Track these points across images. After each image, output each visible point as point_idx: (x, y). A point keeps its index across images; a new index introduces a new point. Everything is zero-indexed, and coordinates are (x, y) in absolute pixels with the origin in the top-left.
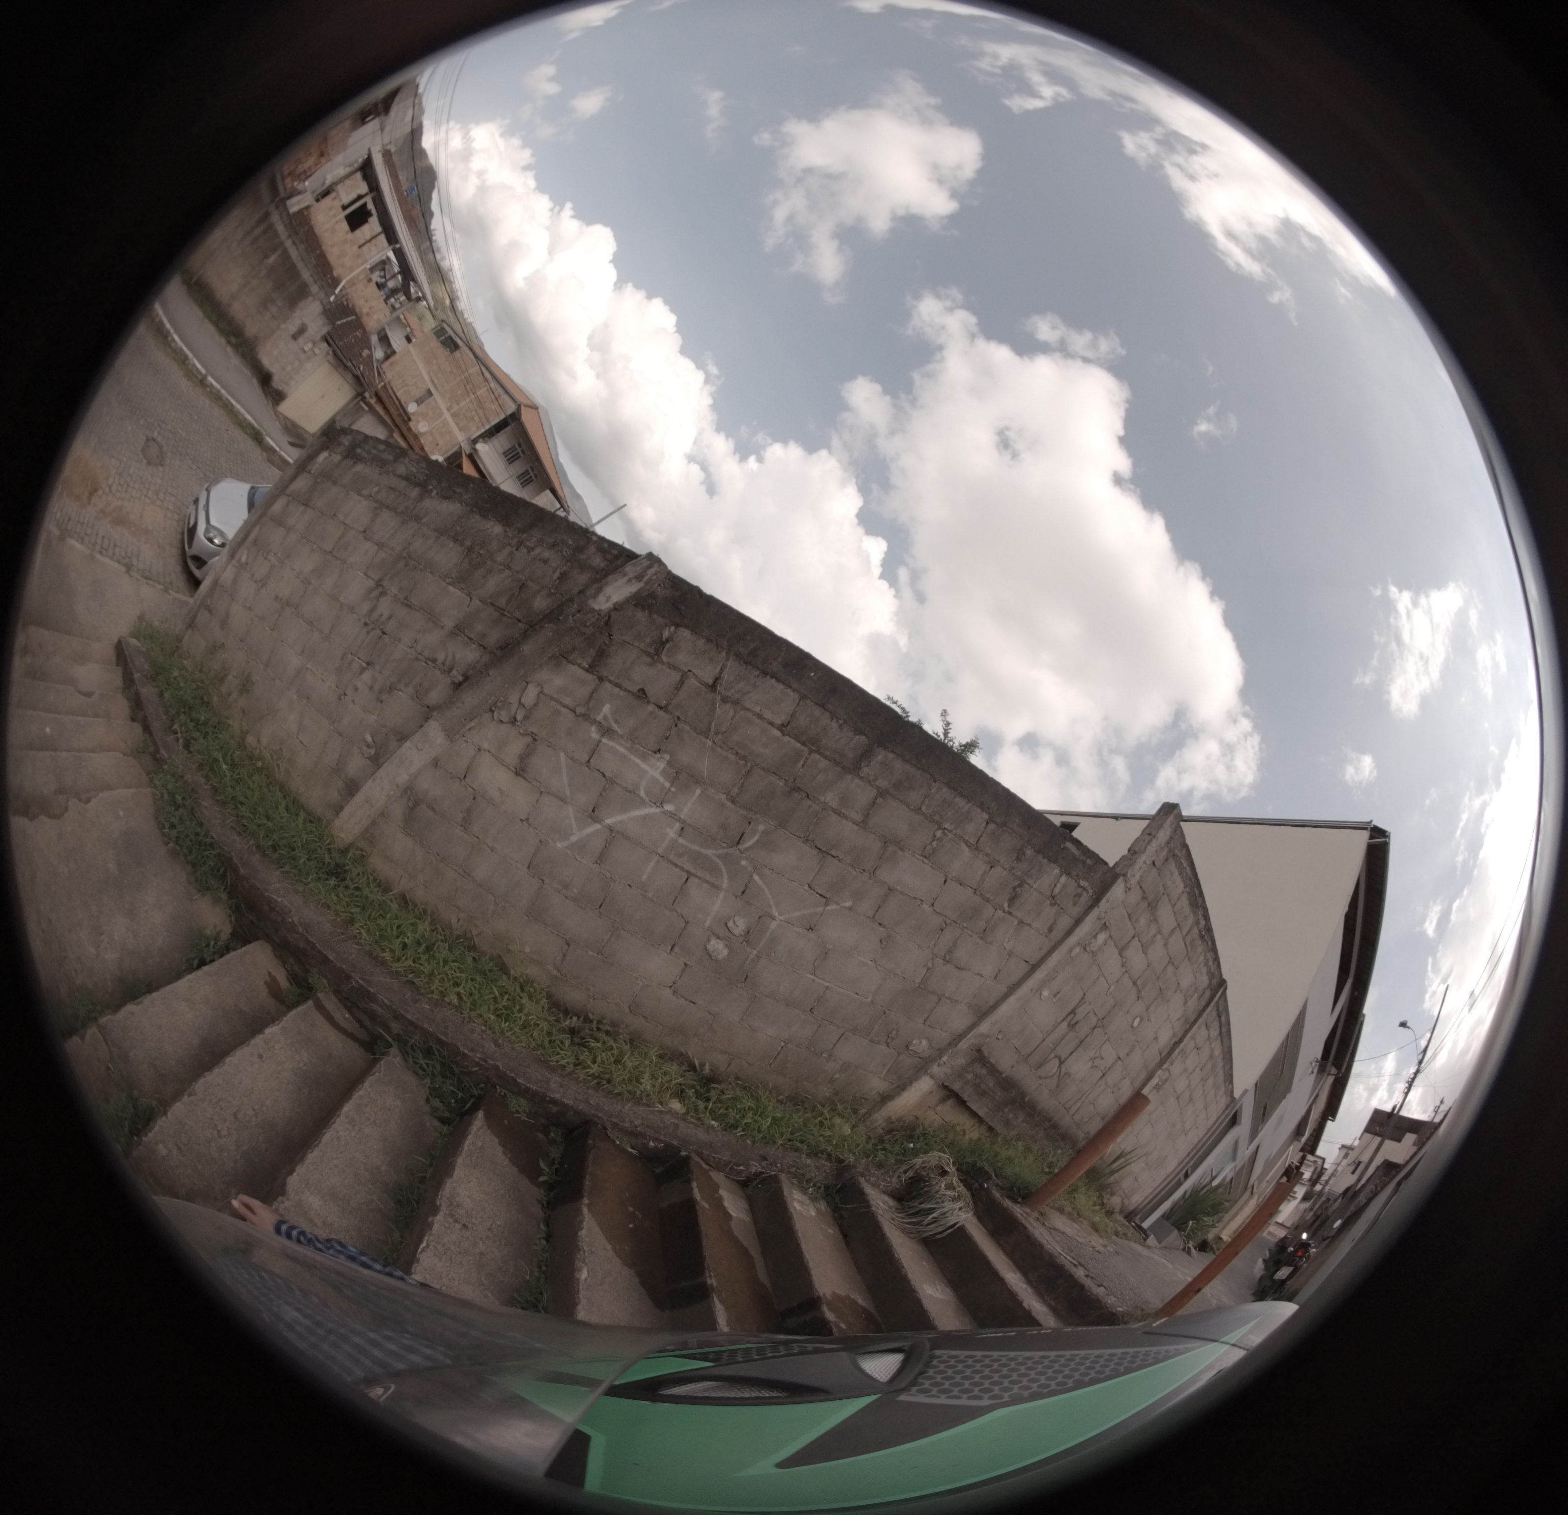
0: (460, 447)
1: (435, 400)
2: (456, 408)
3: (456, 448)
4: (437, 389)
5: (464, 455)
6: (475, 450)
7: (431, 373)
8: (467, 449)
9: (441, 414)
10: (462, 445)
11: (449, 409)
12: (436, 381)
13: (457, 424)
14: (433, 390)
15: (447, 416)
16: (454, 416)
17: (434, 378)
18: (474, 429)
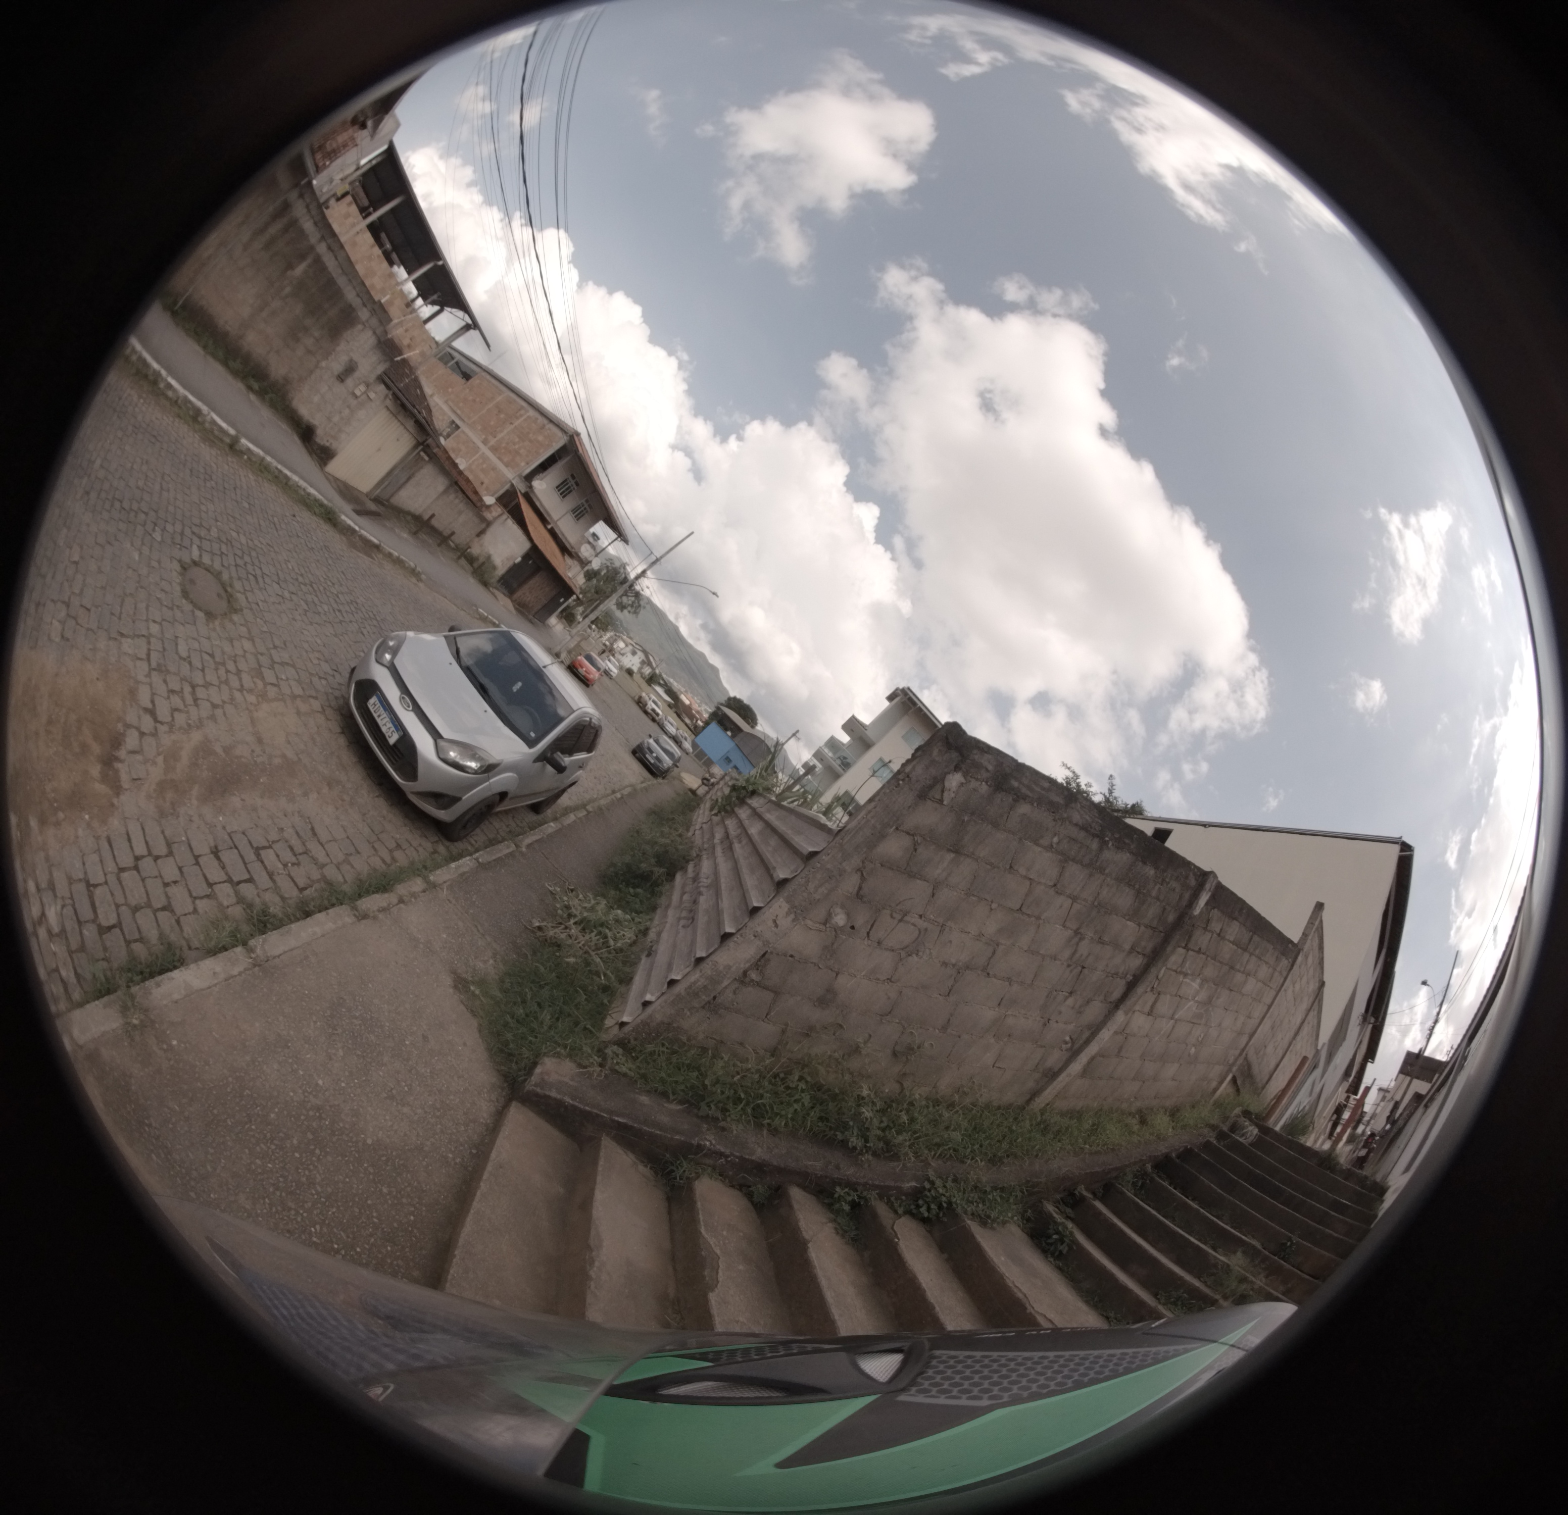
0: (512, 485)
1: (463, 432)
2: (493, 442)
3: (507, 487)
4: (463, 420)
5: (519, 494)
6: (531, 487)
7: (450, 403)
8: (521, 487)
9: (476, 449)
10: (514, 482)
11: (485, 442)
12: (459, 412)
13: (499, 458)
14: (458, 422)
15: (484, 449)
16: (494, 449)
17: (455, 408)
18: (523, 464)
